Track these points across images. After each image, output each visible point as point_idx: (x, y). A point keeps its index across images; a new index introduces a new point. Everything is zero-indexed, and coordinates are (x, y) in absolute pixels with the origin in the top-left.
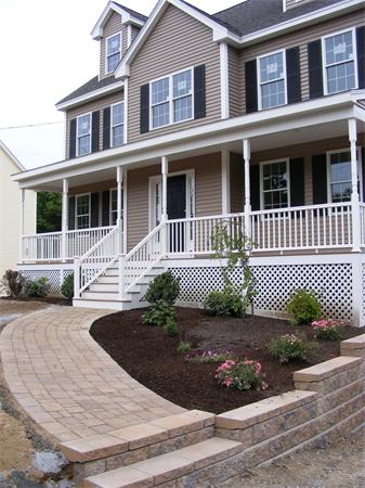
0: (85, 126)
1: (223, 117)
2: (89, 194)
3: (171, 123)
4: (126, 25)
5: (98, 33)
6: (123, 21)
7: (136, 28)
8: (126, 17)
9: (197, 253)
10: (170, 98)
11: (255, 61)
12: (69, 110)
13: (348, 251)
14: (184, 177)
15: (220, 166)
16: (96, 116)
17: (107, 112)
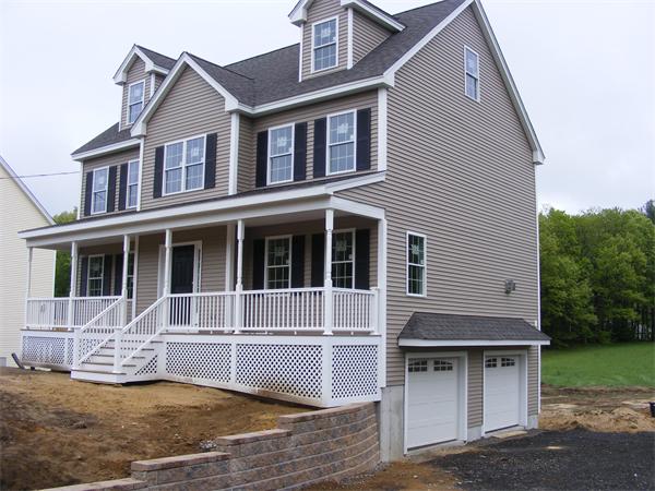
0: (101, 181)
1: (230, 194)
2: (103, 255)
3: (183, 190)
4: (150, 73)
5: (121, 78)
6: (146, 70)
7: (161, 77)
8: (150, 66)
9: (202, 328)
10: (183, 164)
11: (267, 132)
12: (86, 161)
13: (320, 334)
14: (193, 247)
15: (225, 239)
16: (113, 171)
17: (125, 168)
